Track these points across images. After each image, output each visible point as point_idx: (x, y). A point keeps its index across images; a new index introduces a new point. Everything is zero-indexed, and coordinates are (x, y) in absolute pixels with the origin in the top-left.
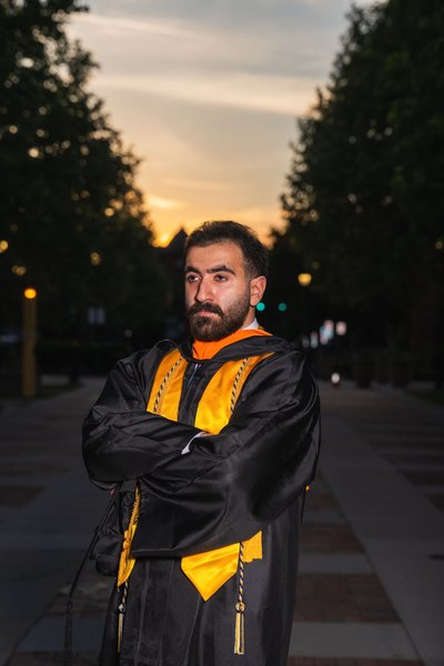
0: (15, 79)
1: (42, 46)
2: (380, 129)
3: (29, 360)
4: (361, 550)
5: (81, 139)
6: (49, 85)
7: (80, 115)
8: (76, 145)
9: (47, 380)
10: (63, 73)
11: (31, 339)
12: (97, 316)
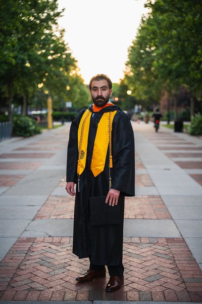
0: (43, 37)
1: (51, 27)
2: (150, 48)
3: (50, 119)
4: (145, 168)
5: (63, 53)
6: (54, 38)
7: (63, 46)
8: (62, 54)
9: (56, 124)
10: (58, 34)
11: (50, 112)
12: (69, 105)
